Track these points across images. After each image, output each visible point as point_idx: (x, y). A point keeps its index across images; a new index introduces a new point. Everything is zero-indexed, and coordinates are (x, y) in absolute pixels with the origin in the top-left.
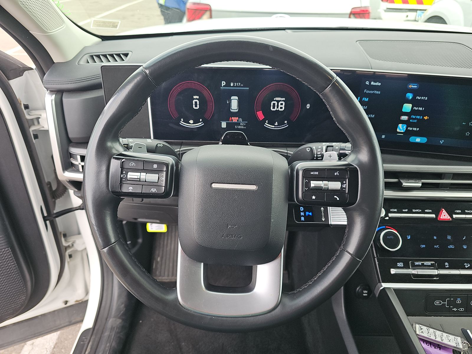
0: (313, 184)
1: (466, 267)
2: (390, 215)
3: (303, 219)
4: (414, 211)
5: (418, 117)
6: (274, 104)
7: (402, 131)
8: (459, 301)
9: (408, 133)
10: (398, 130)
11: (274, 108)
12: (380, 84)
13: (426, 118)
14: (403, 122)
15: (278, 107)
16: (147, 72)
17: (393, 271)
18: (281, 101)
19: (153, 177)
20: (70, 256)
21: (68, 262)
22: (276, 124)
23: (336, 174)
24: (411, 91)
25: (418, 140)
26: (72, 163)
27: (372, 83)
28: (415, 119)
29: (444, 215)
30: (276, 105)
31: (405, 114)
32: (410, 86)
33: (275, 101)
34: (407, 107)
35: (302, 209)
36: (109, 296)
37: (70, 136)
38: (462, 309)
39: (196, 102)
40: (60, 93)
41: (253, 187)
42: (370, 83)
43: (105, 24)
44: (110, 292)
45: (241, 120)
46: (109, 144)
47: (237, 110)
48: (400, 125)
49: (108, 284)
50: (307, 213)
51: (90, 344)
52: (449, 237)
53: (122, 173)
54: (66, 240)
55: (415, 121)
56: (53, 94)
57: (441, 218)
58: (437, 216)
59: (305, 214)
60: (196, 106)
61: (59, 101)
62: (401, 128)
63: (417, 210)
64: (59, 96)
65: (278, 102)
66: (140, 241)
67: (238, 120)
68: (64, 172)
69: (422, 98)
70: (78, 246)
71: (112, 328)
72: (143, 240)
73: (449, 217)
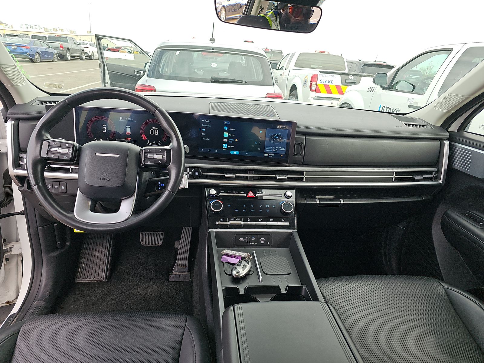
0: (149, 156)
1: (260, 221)
2: (220, 194)
3: (159, 188)
4: (234, 192)
5: (232, 140)
6: (152, 131)
7: (226, 148)
8: (253, 239)
9: (229, 149)
10: (223, 147)
11: (152, 133)
12: (210, 121)
13: (236, 140)
14: (225, 143)
15: (154, 133)
16: (67, 101)
17: (217, 223)
18: (156, 129)
19: (65, 151)
20: (7, 260)
21: (5, 264)
22: (154, 143)
23: (160, 151)
24: (226, 125)
25: (235, 153)
26: (20, 164)
27: (206, 121)
28: (231, 141)
29: (251, 194)
30: (153, 131)
31: (226, 138)
32: (225, 123)
33: (153, 129)
34: (226, 134)
35: (159, 183)
36: (37, 285)
37: (21, 146)
38: (255, 244)
39: (104, 128)
40: (17, 120)
41: (118, 156)
42: (204, 121)
43: (53, 86)
44: (38, 283)
45: (132, 139)
46: (43, 133)
47: (130, 134)
48: (224, 144)
49: (37, 277)
50: (162, 185)
51: (17, 317)
52: (252, 206)
53: (48, 148)
54: (5, 245)
55: (231, 142)
56: (13, 121)
57: (249, 196)
58: (247, 195)
59: (161, 186)
60: (104, 131)
61: (16, 124)
62: (225, 146)
63: (236, 192)
64: (17, 122)
65: (154, 129)
66: (68, 244)
67: (131, 140)
68: (13, 170)
69: (233, 129)
70: (15, 251)
71: (36, 307)
72: (71, 244)
73: (253, 196)
